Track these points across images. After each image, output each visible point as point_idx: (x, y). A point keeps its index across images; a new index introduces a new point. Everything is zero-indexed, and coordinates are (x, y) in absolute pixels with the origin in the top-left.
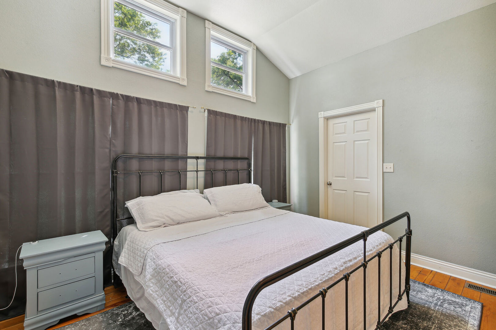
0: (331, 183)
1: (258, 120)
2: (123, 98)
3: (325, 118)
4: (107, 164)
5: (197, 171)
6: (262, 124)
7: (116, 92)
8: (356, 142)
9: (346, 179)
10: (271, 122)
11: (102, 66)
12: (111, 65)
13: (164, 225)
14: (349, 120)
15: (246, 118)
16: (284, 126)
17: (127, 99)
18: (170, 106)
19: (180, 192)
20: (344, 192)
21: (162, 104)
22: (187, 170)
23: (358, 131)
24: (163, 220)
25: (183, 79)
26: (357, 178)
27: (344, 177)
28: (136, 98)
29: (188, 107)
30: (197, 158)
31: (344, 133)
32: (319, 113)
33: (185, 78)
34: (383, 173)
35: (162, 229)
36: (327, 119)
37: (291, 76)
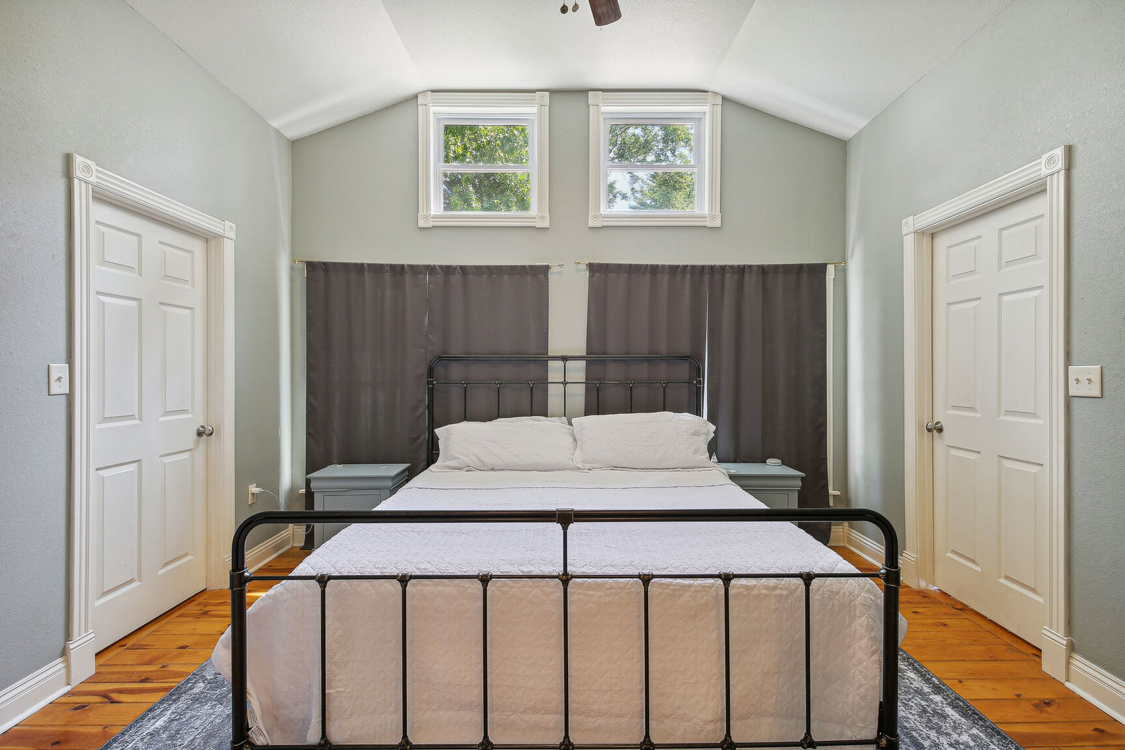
0: (941, 426)
1: (723, 268)
2: (442, 270)
3: (920, 233)
4: (423, 370)
5: (565, 383)
6: (736, 276)
7: (432, 264)
8: (1006, 298)
9: (978, 415)
10: (768, 266)
11: (420, 228)
12: (430, 224)
13: (466, 469)
14: (988, 228)
15: (685, 267)
16: (818, 271)
17: (448, 270)
18: (513, 269)
19: (530, 419)
20: (973, 456)
21: (499, 270)
22: (549, 381)
23: (1010, 263)
24: (466, 459)
25: (542, 218)
26: (1008, 412)
27: (972, 409)
28: (460, 266)
29: (547, 268)
30: (565, 359)
31: (973, 272)
32: (904, 221)
33: (547, 215)
34: (1068, 400)
35: (463, 473)
36: (932, 234)
37: (847, 132)
